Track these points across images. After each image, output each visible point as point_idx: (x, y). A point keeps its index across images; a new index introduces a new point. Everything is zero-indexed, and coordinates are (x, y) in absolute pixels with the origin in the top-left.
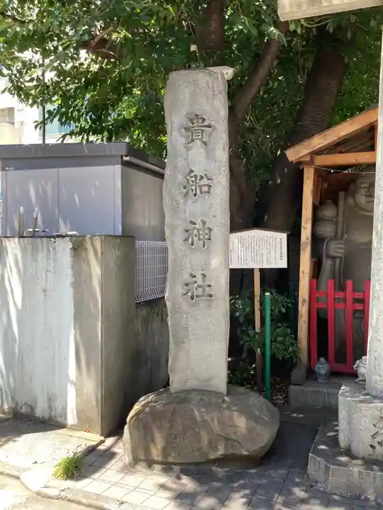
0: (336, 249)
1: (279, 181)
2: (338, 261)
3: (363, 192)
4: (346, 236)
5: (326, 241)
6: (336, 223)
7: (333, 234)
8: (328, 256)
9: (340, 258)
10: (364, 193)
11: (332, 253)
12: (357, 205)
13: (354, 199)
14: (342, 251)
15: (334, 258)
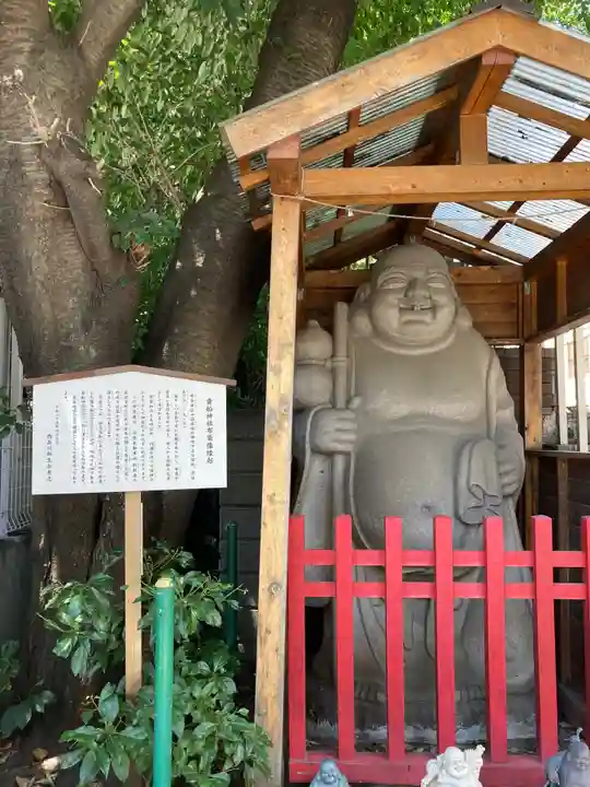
0: (337, 433)
1: (200, 262)
2: (340, 462)
3: (393, 299)
4: (356, 402)
5: (312, 413)
6: (333, 372)
7: (326, 397)
8: (316, 451)
9: (347, 454)
10: (396, 302)
11: (327, 442)
12: (377, 332)
13: (371, 317)
14: (352, 437)
15: (330, 455)
